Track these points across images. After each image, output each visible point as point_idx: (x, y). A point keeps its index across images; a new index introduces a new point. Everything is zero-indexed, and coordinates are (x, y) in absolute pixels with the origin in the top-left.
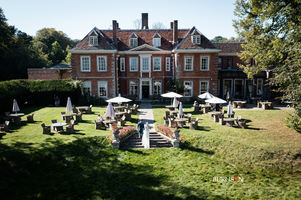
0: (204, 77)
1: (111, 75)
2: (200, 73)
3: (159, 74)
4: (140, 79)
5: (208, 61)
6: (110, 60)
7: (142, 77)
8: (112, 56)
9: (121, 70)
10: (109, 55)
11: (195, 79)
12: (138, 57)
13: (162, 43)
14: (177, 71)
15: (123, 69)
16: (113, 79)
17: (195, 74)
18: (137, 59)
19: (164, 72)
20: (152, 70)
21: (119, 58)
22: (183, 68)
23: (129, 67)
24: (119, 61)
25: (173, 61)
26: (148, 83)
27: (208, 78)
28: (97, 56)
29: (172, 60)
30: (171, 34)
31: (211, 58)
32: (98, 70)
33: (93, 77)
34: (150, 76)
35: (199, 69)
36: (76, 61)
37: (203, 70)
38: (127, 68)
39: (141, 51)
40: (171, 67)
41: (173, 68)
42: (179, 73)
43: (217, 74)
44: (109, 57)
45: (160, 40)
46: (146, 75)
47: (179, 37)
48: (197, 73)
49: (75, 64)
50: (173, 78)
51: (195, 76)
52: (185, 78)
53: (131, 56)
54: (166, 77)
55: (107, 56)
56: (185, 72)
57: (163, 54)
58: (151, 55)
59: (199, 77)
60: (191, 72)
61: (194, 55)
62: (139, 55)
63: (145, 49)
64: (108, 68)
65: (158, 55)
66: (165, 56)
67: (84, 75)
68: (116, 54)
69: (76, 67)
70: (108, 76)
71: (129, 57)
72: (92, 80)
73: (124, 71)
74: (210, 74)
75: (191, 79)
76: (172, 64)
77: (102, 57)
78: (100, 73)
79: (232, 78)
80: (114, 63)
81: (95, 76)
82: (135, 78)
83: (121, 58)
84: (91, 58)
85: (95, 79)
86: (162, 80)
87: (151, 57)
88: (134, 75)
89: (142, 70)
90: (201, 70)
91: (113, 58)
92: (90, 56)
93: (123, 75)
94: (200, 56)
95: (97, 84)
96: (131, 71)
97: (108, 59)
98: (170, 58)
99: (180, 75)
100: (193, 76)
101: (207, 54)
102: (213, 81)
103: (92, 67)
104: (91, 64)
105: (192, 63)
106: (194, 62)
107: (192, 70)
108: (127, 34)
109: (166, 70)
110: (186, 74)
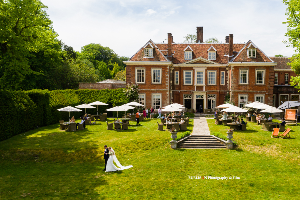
0: (259, 90)
1: (165, 88)
2: (255, 87)
3: (214, 88)
4: (194, 93)
5: (264, 74)
6: (164, 72)
7: (196, 91)
8: (167, 69)
9: (175, 84)
10: (163, 68)
11: (250, 93)
12: (193, 70)
13: (217, 57)
15: (177, 82)
16: (167, 91)
17: (250, 88)
18: (192, 72)
19: (218, 86)
20: (206, 83)
21: (173, 71)
22: (238, 81)
23: (183, 80)
24: (173, 74)
25: (227, 75)
26: (202, 96)
27: (263, 92)
28: (152, 68)
30: (226, 48)
31: (266, 71)
32: (153, 83)
33: (147, 89)
34: (204, 90)
35: (254, 83)
36: (131, 73)
37: (259, 84)
38: (181, 81)
39: (196, 64)
40: (226, 81)
41: (228, 82)
42: (233, 86)
43: (273, 88)
44: (164, 70)
45: (215, 53)
46: (200, 88)
47: (234, 51)
48: (252, 86)
49: (130, 76)
50: (228, 93)
51: (250, 90)
52: (240, 92)
53: (185, 69)
54: (221, 91)
55: (161, 68)
56: (240, 85)
57: (218, 68)
58: (206, 68)
59: (254, 91)
60: (246, 85)
61: (249, 69)
62: (194, 68)
63: (200, 62)
64: (162, 81)
65: (213, 69)
66: (220, 70)
67: (139, 87)
68: (171, 67)
69: (131, 79)
70: (163, 88)
71: (184, 70)
72: (146, 92)
73: (178, 84)
74: (266, 88)
75: (246, 92)
76: (227, 78)
77: (157, 69)
78: (155, 85)
79: (288, 94)
80: (168, 75)
81: (149, 88)
82: (189, 91)
83: (175, 72)
84: (146, 70)
85: (149, 91)
86: (216, 94)
87: (206, 70)
88: (188, 89)
89: (196, 84)
90: (257, 84)
91: (168, 70)
92: (145, 68)
93: (176, 88)
94: (256, 69)
95: (151, 96)
96: (185, 84)
97: (162, 71)
98: (224, 72)
99: (235, 89)
100: (248, 90)
101: (263, 67)
102: (269, 95)
103: (146, 79)
104: (146, 76)
105: (247, 77)
106: (249, 75)
107: (247, 83)
108: (182, 47)
109: (221, 84)
110: (241, 88)
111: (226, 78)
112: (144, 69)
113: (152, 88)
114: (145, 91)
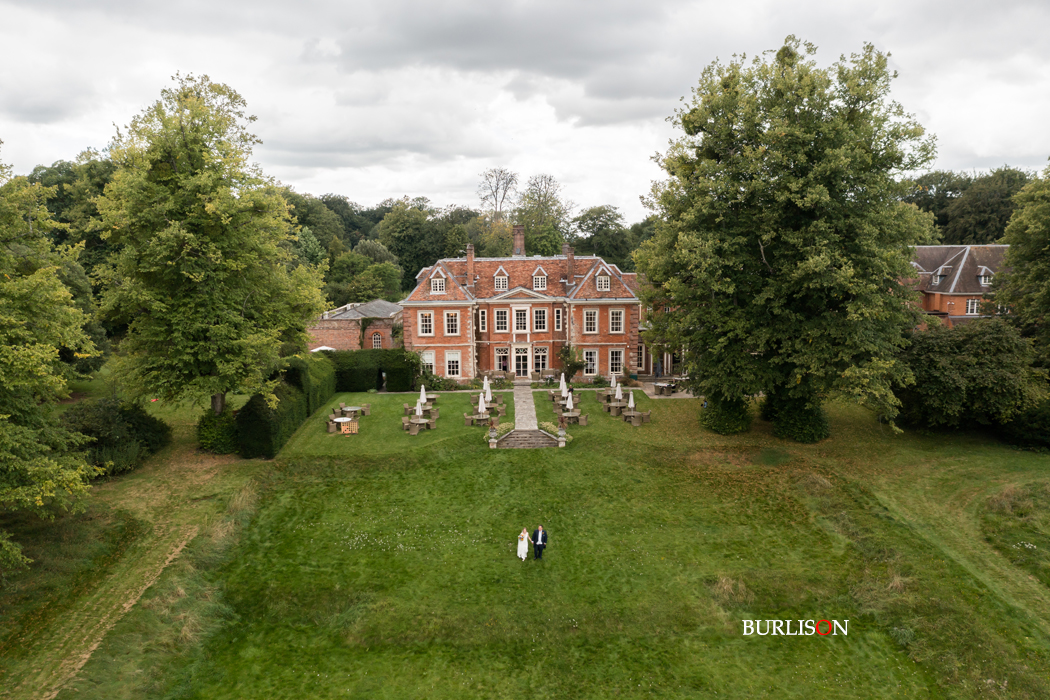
0: (616, 342)
1: (467, 341)
2: (610, 337)
3: (544, 337)
4: (512, 345)
5: (623, 316)
6: (464, 317)
7: (516, 342)
8: (469, 311)
9: (481, 331)
10: (462, 310)
11: (601, 346)
12: (509, 309)
13: (548, 284)
14: (573, 334)
15: (483, 328)
16: (469, 346)
17: (602, 339)
19: (551, 332)
20: (531, 329)
21: (477, 310)
22: (581, 328)
23: (493, 324)
24: (477, 316)
25: (566, 315)
26: (525, 351)
27: (623, 345)
28: (444, 311)
29: (564, 313)
30: (562, 267)
31: (626, 312)
32: (447, 334)
33: (437, 345)
34: (528, 341)
35: (608, 330)
36: (410, 320)
37: (615, 332)
38: (490, 325)
39: (514, 298)
40: (564, 324)
41: (567, 326)
42: (575, 337)
43: (637, 338)
45: (544, 279)
46: (521, 338)
48: (604, 336)
49: (409, 324)
50: (567, 344)
51: (601, 342)
52: (586, 347)
53: (497, 307)
54: (556, 341)
55: (459, 311)
56: (585, 335)
57: (550, 303)
58: (531, 304)
59: (608, 344)
60: (595, 335)
61: (598, 309)
62: (511, 306)
63: (521, 295)
64: (461, 330)
65: (543, 305)
66: (553, 307)
67: (424, 341)
68: (473, 306)
70: (462, 342)
71: (494, 308)
72: (436, 349)
73: (486, 331)
74: (626, 338)
75: (595, 346)
76: (566, 319)
77: (453, 312)
78: (449, 338)
80: (471, 321)
81: (441, 343)
82: (504, 343)
83: (480, 311)
84: (435, 314)
85: (441, 347)
86: (548, 345)
87: (531, 307)
88: (502, 339)
89: (515, 331)
90: (612, 332)
91: (469, 314)
92: (433, 311)
93: (484, 337)
94: (609, 309)
95: (444, 355)
96: (496, 330)
97: (461, 314)
98: (561, 310)
99: (578, 340)
100: (598, 342)
101: (621, 306)
102: (631, 349)
103: (436, 328)
104: (435, 324)
105: (597, 321)
106: (600, 318)
107: (596, 332)
108: (489, 267)
109: (556, 330)
110: (588, 339)
111: (564, 319)
112: (432, 313)
113: (445, 342)
114: (434, 348)
